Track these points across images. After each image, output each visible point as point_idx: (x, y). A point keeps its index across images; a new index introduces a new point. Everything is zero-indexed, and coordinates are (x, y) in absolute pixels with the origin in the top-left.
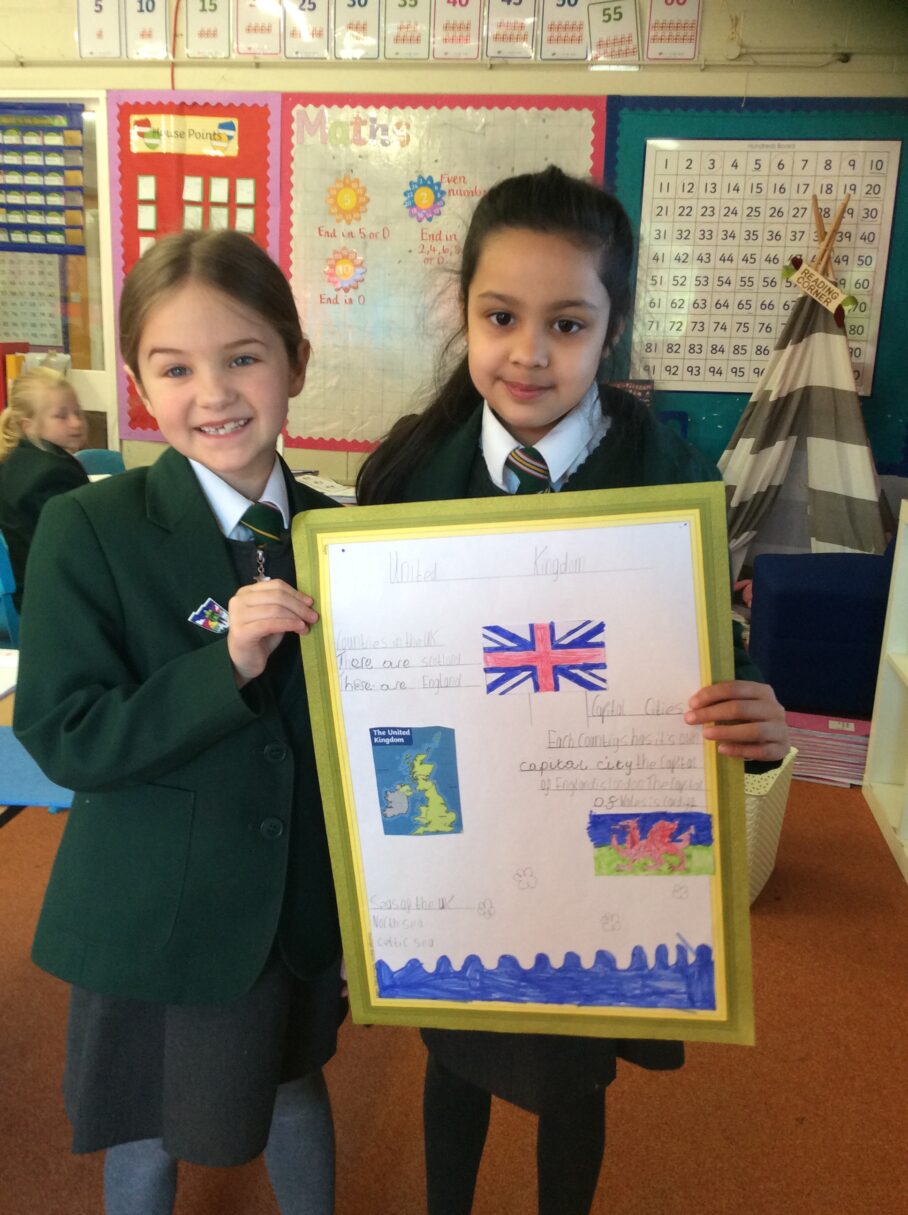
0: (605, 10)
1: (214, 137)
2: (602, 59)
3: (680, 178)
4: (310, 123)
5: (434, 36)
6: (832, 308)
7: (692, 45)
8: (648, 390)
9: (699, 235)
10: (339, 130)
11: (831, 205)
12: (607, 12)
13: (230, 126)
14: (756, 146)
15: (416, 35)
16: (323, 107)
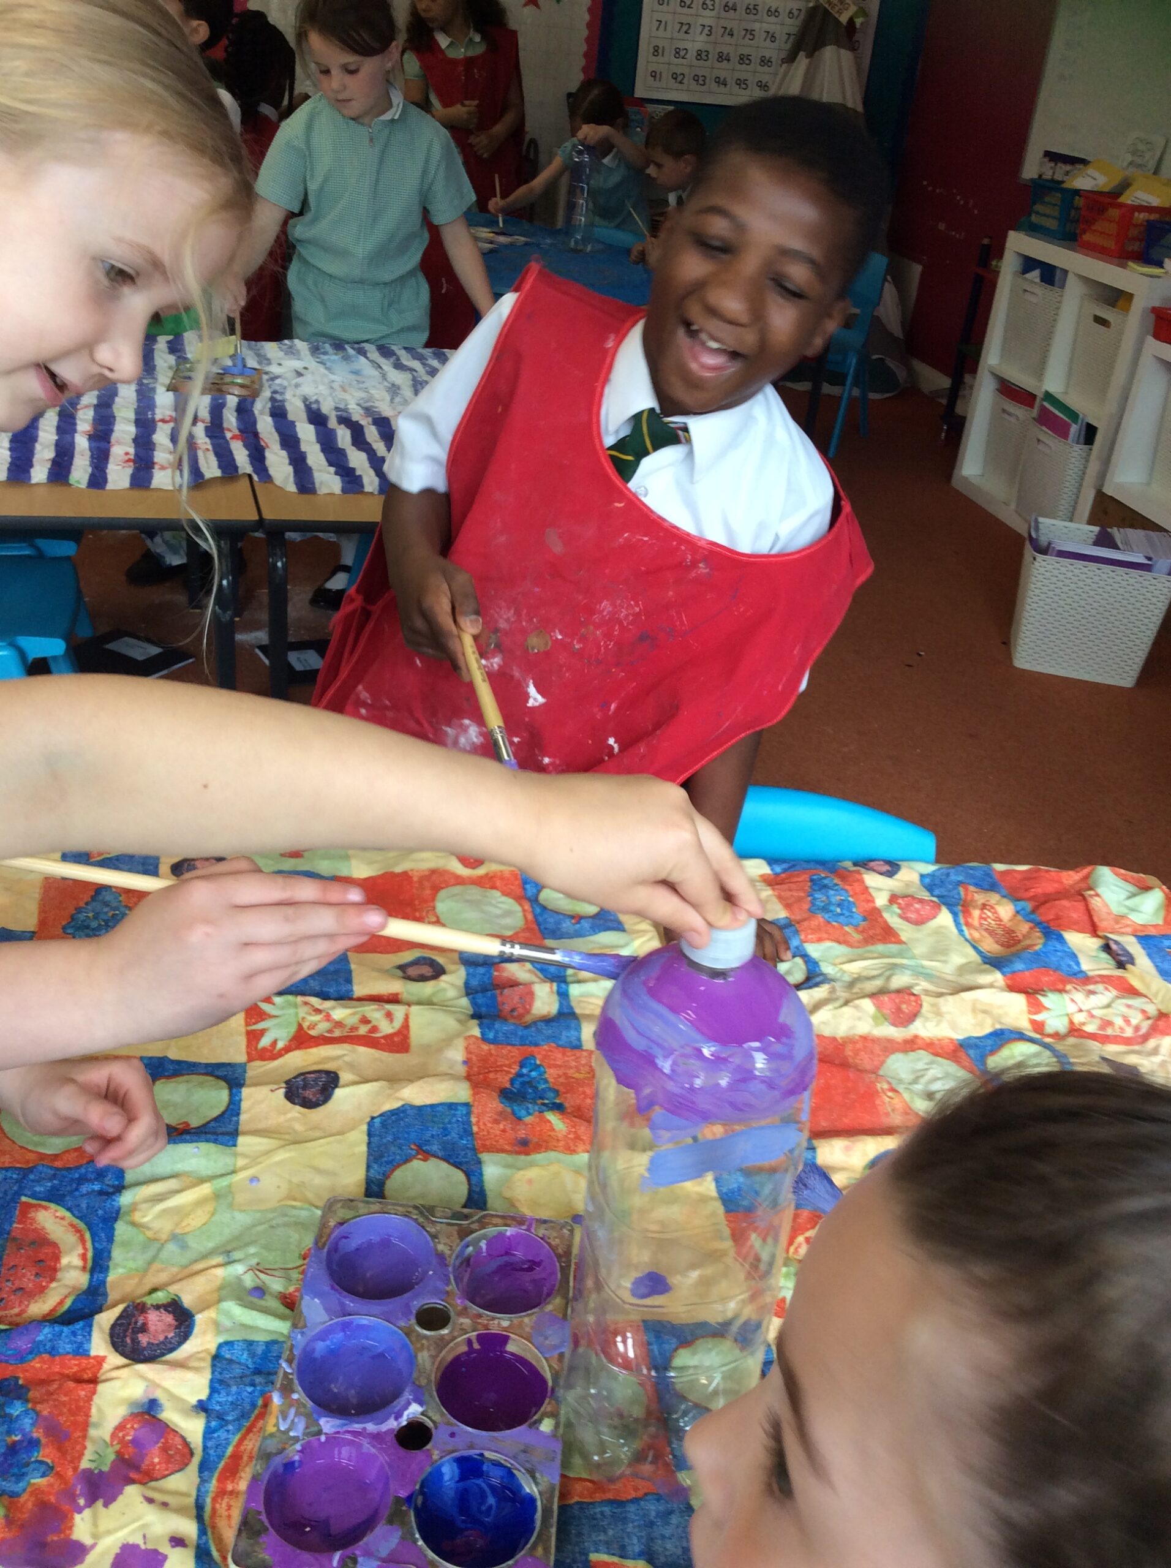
6: (844, 19)
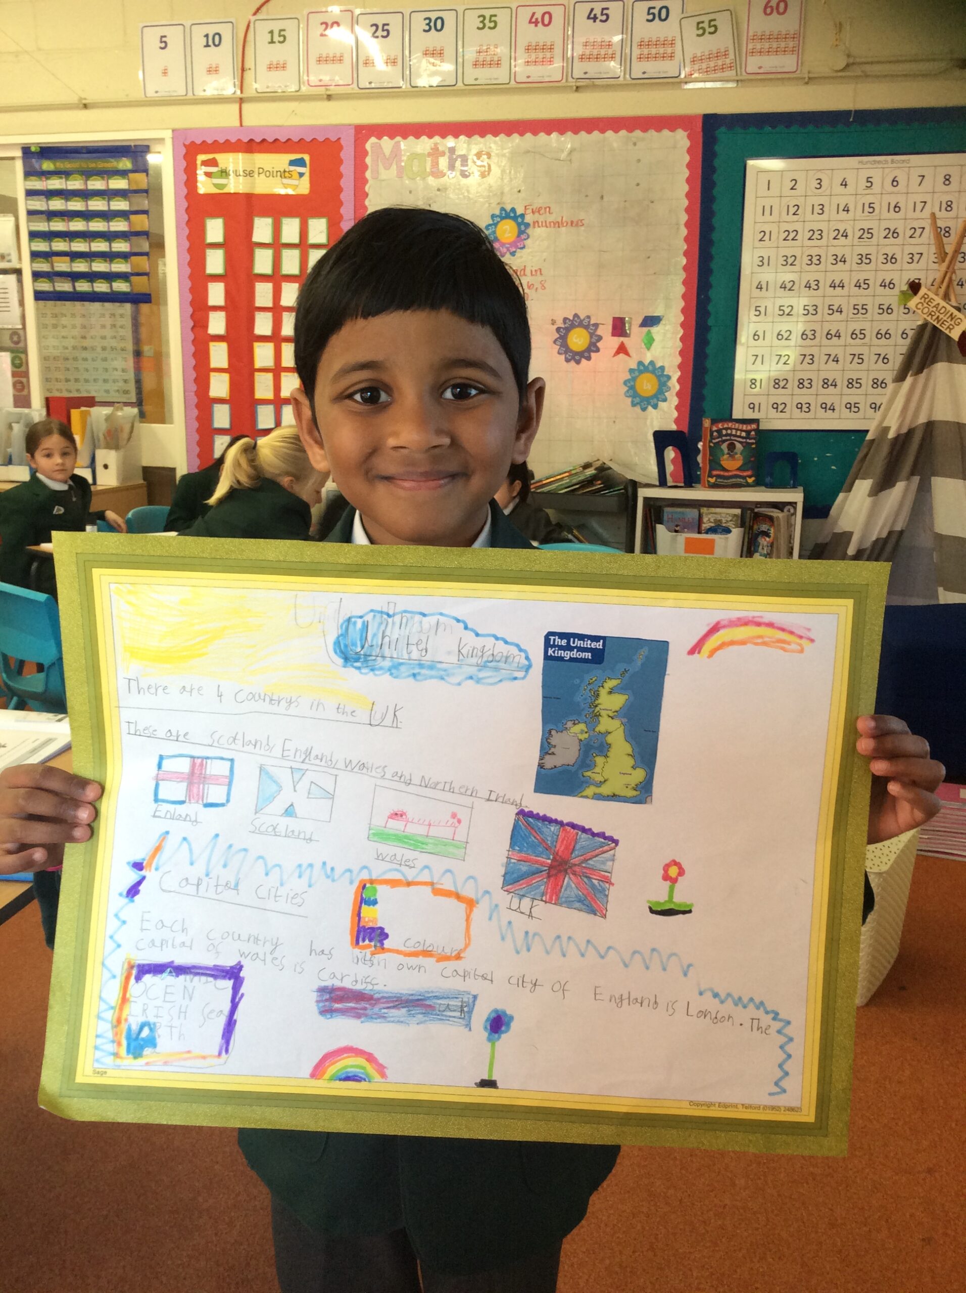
0: (698, 23)
1: (284, 174)
2: (696, 75)
3: (785, 201)
4: (385, 155)
5: (515, 61)
6: (956, 335)
7: (794, 57)
8: (754, 430)
9: (806, 260)
10: (416, 162)
11: (950, 224)
12: (701, 25)
13: (300, 163)
14: (867, 162)
15: (496, 59)
16: (398, 138)
